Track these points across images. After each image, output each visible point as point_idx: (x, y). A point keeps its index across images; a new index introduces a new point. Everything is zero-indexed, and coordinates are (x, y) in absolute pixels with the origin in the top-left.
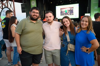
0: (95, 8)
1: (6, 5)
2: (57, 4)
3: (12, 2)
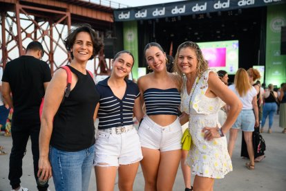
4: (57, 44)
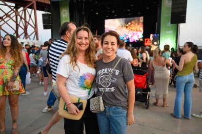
0: (168, 25)
1: (23, 17)
2: (107, 16)
3: (33, 10)
4: (29, 24)
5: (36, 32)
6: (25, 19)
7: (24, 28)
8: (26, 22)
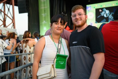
4: (7, 16)
5: (13, 24)
6: (4, 12)
7: (3, 20)
8: (5, 14)
